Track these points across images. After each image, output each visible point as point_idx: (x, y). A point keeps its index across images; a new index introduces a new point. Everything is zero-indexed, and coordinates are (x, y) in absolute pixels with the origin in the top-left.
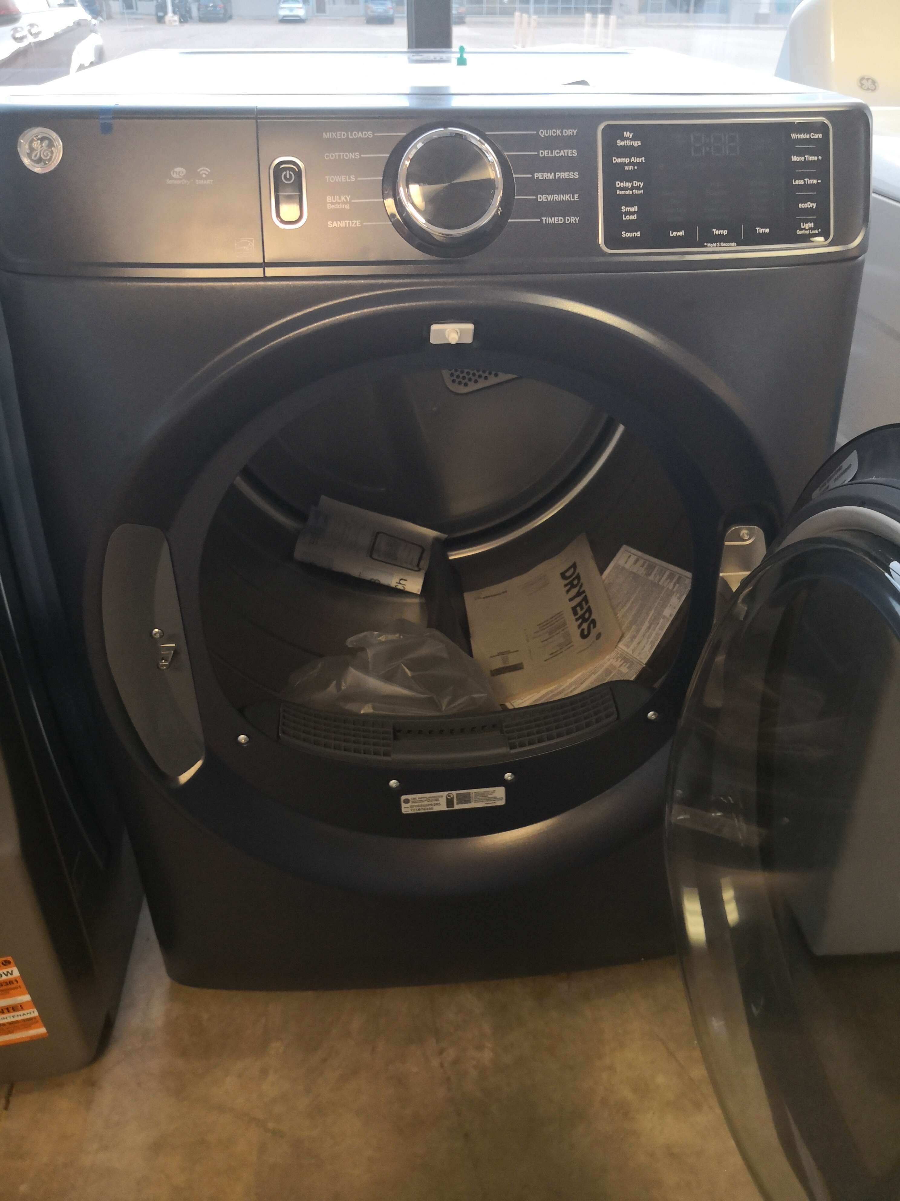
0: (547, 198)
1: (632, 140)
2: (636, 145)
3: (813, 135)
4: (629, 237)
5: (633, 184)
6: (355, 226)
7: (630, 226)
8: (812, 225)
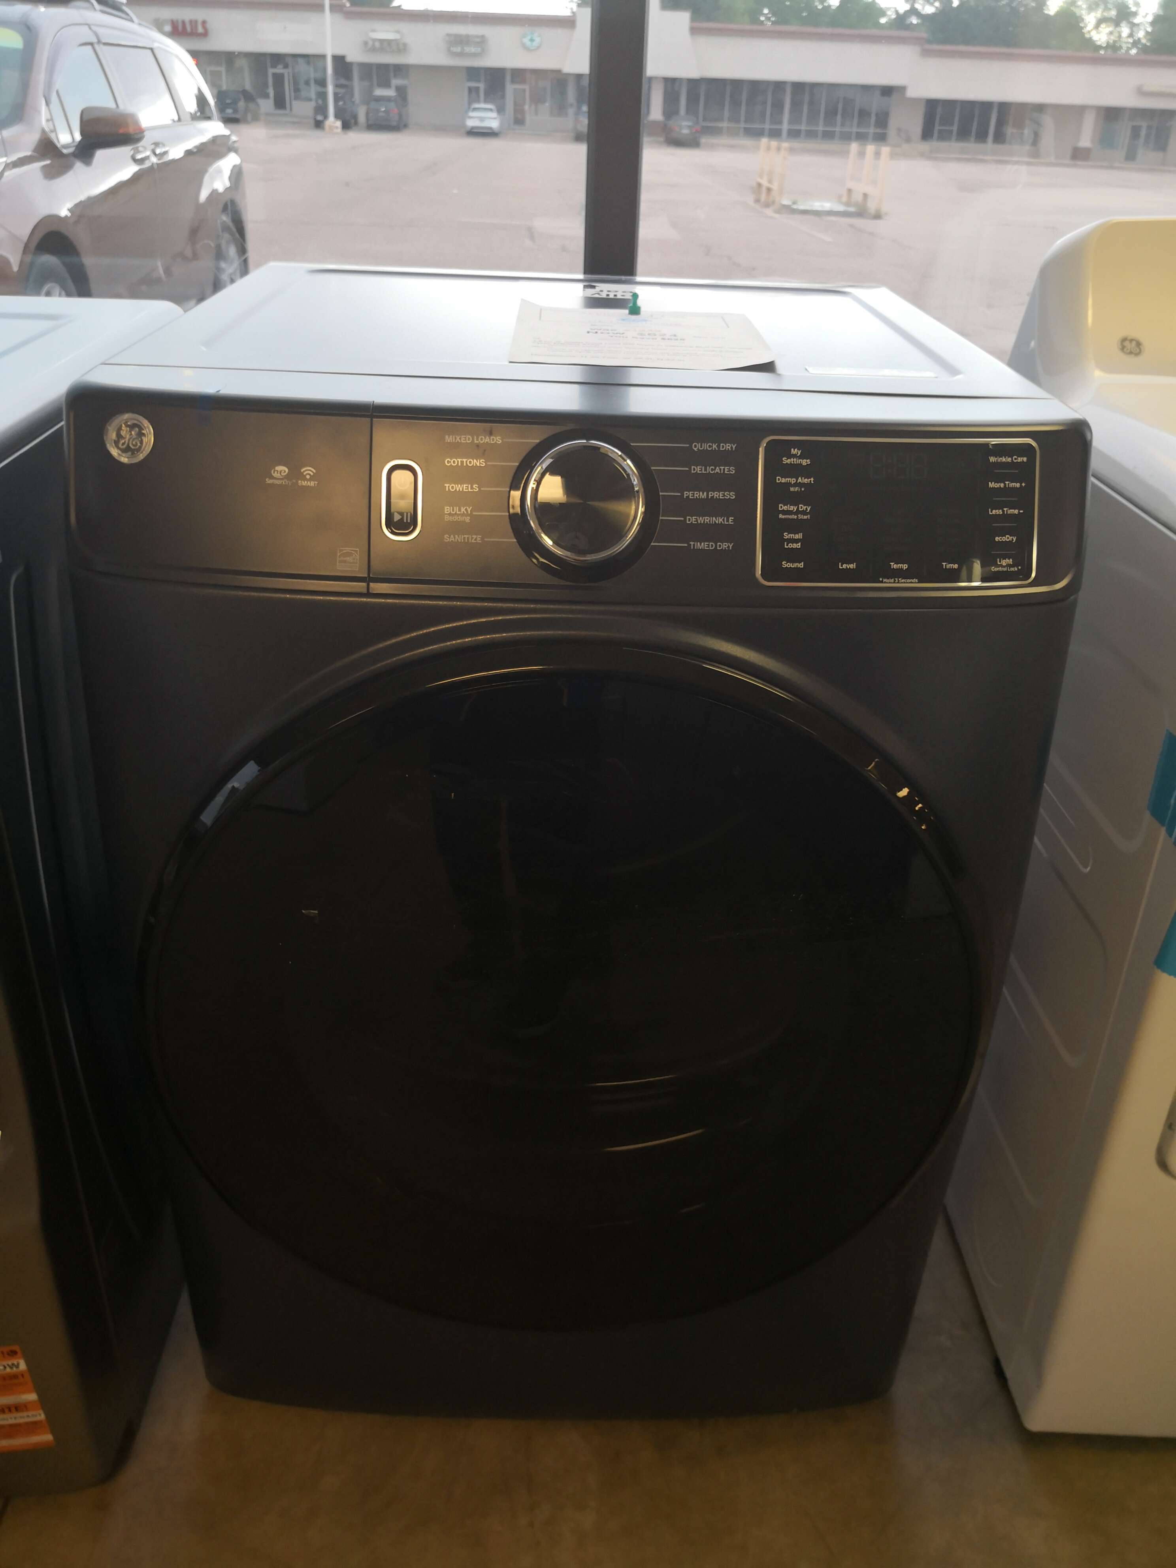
0: (697, 521)
1: (800, 457)
2: (804, 464)
3: (1015, 459)
4: (791, 567)
5: (798, 508)
6: (476, 541)
7: (793, 556)
8: (1010, 561)
